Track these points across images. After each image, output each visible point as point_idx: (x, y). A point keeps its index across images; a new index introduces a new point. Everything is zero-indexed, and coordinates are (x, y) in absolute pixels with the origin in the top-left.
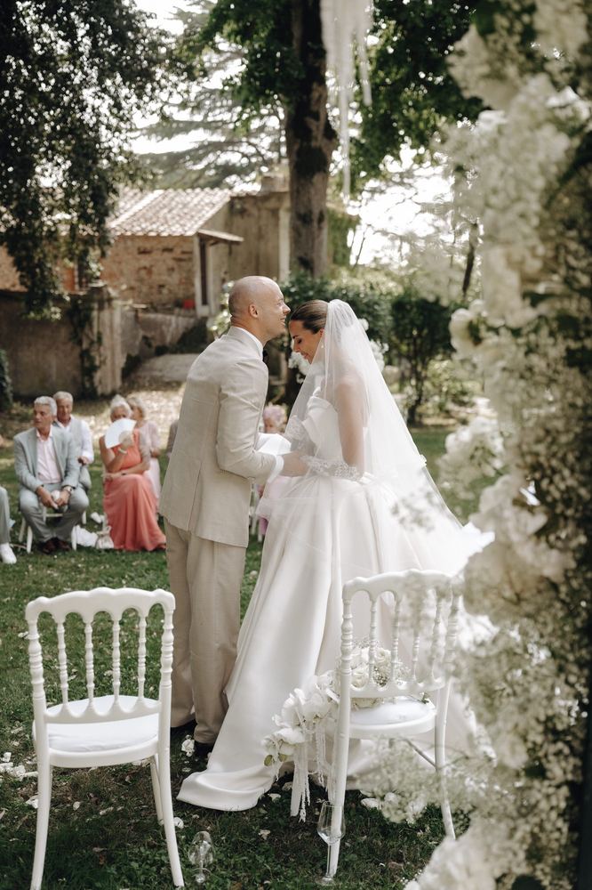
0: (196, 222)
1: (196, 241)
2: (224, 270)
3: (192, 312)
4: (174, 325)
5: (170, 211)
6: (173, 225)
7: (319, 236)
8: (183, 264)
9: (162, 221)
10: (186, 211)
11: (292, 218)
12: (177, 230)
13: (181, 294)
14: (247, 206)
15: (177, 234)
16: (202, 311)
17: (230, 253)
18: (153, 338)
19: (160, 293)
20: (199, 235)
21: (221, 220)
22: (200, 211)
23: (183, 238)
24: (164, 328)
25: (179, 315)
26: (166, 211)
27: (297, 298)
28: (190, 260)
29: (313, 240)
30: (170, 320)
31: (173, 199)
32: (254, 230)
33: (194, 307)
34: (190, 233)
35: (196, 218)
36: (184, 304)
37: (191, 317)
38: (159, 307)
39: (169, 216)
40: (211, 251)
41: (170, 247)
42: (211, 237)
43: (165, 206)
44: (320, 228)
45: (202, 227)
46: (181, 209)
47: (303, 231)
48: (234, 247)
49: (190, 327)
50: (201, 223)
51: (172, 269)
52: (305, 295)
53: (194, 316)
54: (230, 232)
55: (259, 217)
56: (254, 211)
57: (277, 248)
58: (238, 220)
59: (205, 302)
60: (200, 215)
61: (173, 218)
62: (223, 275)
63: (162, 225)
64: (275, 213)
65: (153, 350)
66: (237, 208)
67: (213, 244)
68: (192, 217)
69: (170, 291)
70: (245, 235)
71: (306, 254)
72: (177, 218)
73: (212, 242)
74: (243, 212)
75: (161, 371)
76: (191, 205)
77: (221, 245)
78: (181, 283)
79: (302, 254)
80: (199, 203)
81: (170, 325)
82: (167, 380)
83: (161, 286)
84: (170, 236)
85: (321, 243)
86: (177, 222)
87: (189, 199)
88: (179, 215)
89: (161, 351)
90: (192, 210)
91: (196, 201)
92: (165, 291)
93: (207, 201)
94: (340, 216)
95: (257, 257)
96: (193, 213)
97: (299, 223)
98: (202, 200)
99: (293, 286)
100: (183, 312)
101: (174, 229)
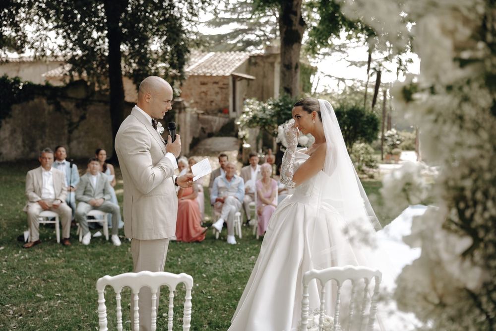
0: (231, 69)
1: (231, 79)
2: (245, 93)
3: (227, 115)
4: (217, 122)
5: (218, 63)
6: (219, 70)
7: (295, 76)
8: (223, 90)
9: (213, 68)
10: (226, 63)
11: (281, 67)
12: (221, 73)
13: (222, 106)
14: (258, 61)
15: (221, 75)
16: (232, 115)
17: (248, 85)
18: (207, 128)
19: (211, 105)
20: (232, 75)
21: (244, 68)
22: (233, 63)
23: (224, 77)
24: (213, 123)
25: (220, 117)
26: (215, 63)
27: (283, 108)
28: (227, 88)
29: (292, 78)
30: (216, 120)
31: (219, 57)
32: (261, 73)
33: (228, 112)
34: (228, 74)
35: (231, 67)
36: (224, 111)
37: (226, 118)
38: (210, 113)
39: (217, 65)
40: (238, 84)
41: (217, 81)
42: (239, 77)
43: (215, 61)
44: (296, 72)
45: (234, 71)
46: (224, 62)
47: (287, 73)
48: (250, 82)
49: (226, 123)
50: (233, 69)
51: (217, 93)
52: (287, 107)
53: (228, 117)
54: (249, 74)
55: (264, 67)
56: (261, 63)
57: (273, 83)
58: (253, 68)
59: (234, 110)
60: (233, 65)
61: (219, 66)
62: (244, 97)
63: (213, 70)
64: (272, 64)
65: (206, 135)
66: (253, 62)
67: (239, 80)
68: (229, 66)
69: (216, 104)
70: (256, 76)
71: (288, 85)
72: (221, 67)
73: (239, 79)
74: (255, 64)
75: (210, 145)
76: (229, 60)
77: (244, 81)
78: (222, 100)
79: (286, 86)
80: (233, 59)
81: (215, 122)
82: (213, 150)
83: (212, 102)
84: (217, 76)
85: (296, 80)
86: (221, 69)
87: (227, 57)
88: (222, 65)
89: (211, 135)
90: (229, 62)
91: (231, 58)
92: (214, 104)
93: (237, 58)
94: (307, 67)
95: (263, 87)
96: (230, 64)
97: (285, 69)
98: (235, 57)
99: (281, 102)
100: (223, 115)
101: (219, 72)
